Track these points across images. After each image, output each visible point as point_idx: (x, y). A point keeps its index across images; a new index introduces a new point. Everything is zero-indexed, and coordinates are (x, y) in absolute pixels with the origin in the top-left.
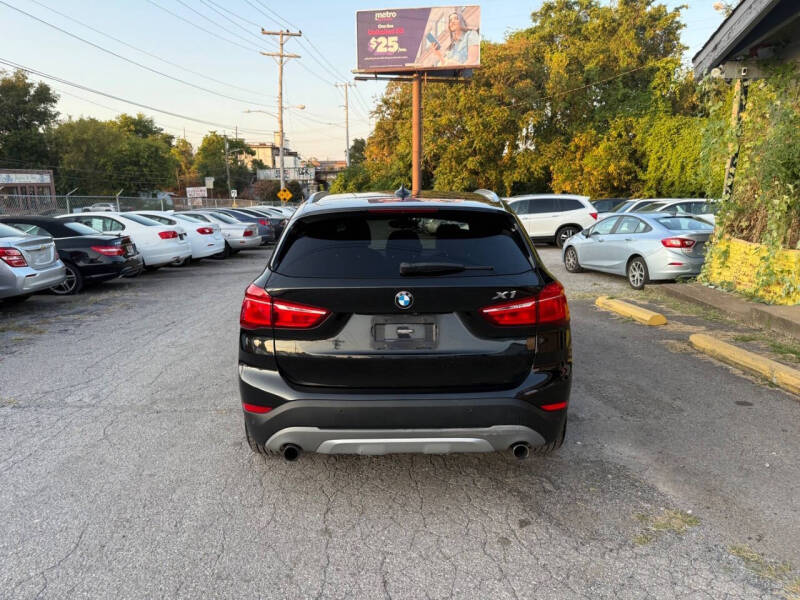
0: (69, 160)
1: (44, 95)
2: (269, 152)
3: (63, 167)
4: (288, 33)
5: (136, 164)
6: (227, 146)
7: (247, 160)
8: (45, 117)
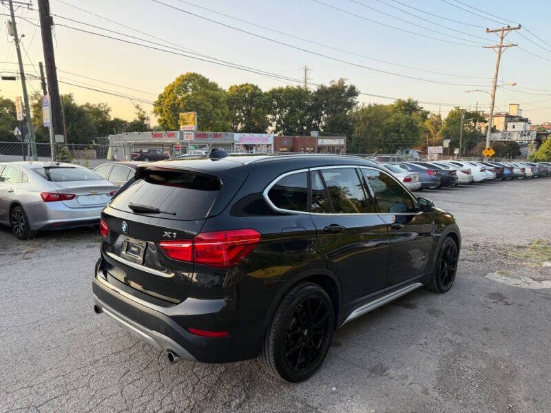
0: (358, 130)
1: (353, 92)
2: (503, 119)
3: (355, 135)
4: (509, 28)
5: (397, 131)
6: (463, 117)
7: (482, 127)
8: (350, 105)
